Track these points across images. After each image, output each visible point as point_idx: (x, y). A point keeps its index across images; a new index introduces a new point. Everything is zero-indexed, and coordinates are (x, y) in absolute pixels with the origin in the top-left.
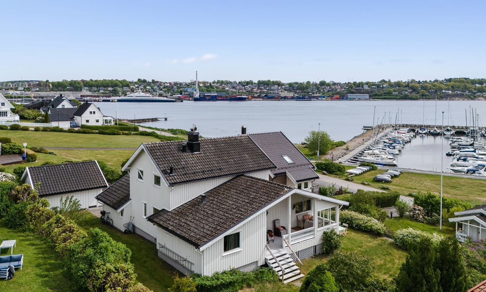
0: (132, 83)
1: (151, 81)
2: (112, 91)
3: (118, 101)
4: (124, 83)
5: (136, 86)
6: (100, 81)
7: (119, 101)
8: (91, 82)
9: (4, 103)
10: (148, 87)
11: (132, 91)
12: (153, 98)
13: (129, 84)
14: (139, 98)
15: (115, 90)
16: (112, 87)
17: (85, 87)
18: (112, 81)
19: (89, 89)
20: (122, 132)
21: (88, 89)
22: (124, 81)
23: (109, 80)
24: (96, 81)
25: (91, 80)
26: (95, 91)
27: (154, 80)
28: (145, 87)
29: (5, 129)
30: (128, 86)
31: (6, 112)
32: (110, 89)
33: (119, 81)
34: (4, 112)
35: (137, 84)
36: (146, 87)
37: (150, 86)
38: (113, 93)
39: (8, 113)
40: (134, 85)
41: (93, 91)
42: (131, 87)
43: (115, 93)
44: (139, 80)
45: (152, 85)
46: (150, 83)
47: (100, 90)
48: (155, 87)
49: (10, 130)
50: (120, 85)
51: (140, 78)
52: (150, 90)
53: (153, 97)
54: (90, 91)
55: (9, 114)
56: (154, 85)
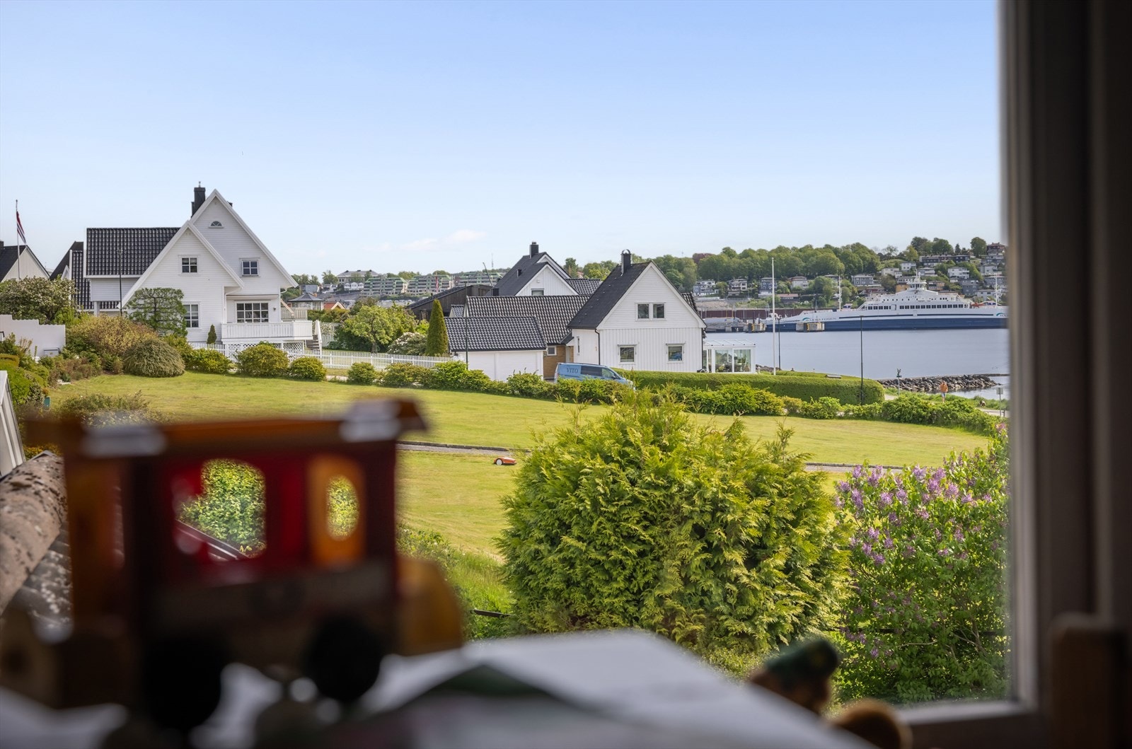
0: (888, 257)
1: (968, 247)
2: (808, 292)
3: (826, 330)
4: (856, 258)
5: (906, 266)
6: (761, 252)
7: (831, 327)
8: (726, 259)
9: (254, 264)
10: (956, 272)
11: (890, 289)
12: (975, 310)
13: (877, 261)
14: (915, 314)
15: (818, 289)
16: (809, 277)
17: (705, 278)
18: (806, 252)
19: (718, 287)
20: (787, 404)
21: (713, 289)
22: (858, 247)
23: (794, 249)
24: (746, 254)
25: (728, 252)
26: (743, 295)
27: (983, 242)
28: (942, 271)
29: (213, 372)
30: (871, 268)
31: (265, 306)
32: (799, 283)
33: (836, 251)
34: (257, 306)
35: (908, 261)
36: (946, 273)
37: (964, 266)
38: (809, 299)
39: (270, 310)
40: (897, 266)
41: (734, 297)
42: (886, 272)
43: (818, 297)
44: (918, 243)
45: (974, 262)
46: (964, 252)
47: (759, 289)
48: (989, 270)
49: (237, 374)
50: (841, 265)
51: (922, 236)
52: (964, 283)
53: (976, 305)
54: (720, 295)
55: (274, 316)
56: (979, 261)
